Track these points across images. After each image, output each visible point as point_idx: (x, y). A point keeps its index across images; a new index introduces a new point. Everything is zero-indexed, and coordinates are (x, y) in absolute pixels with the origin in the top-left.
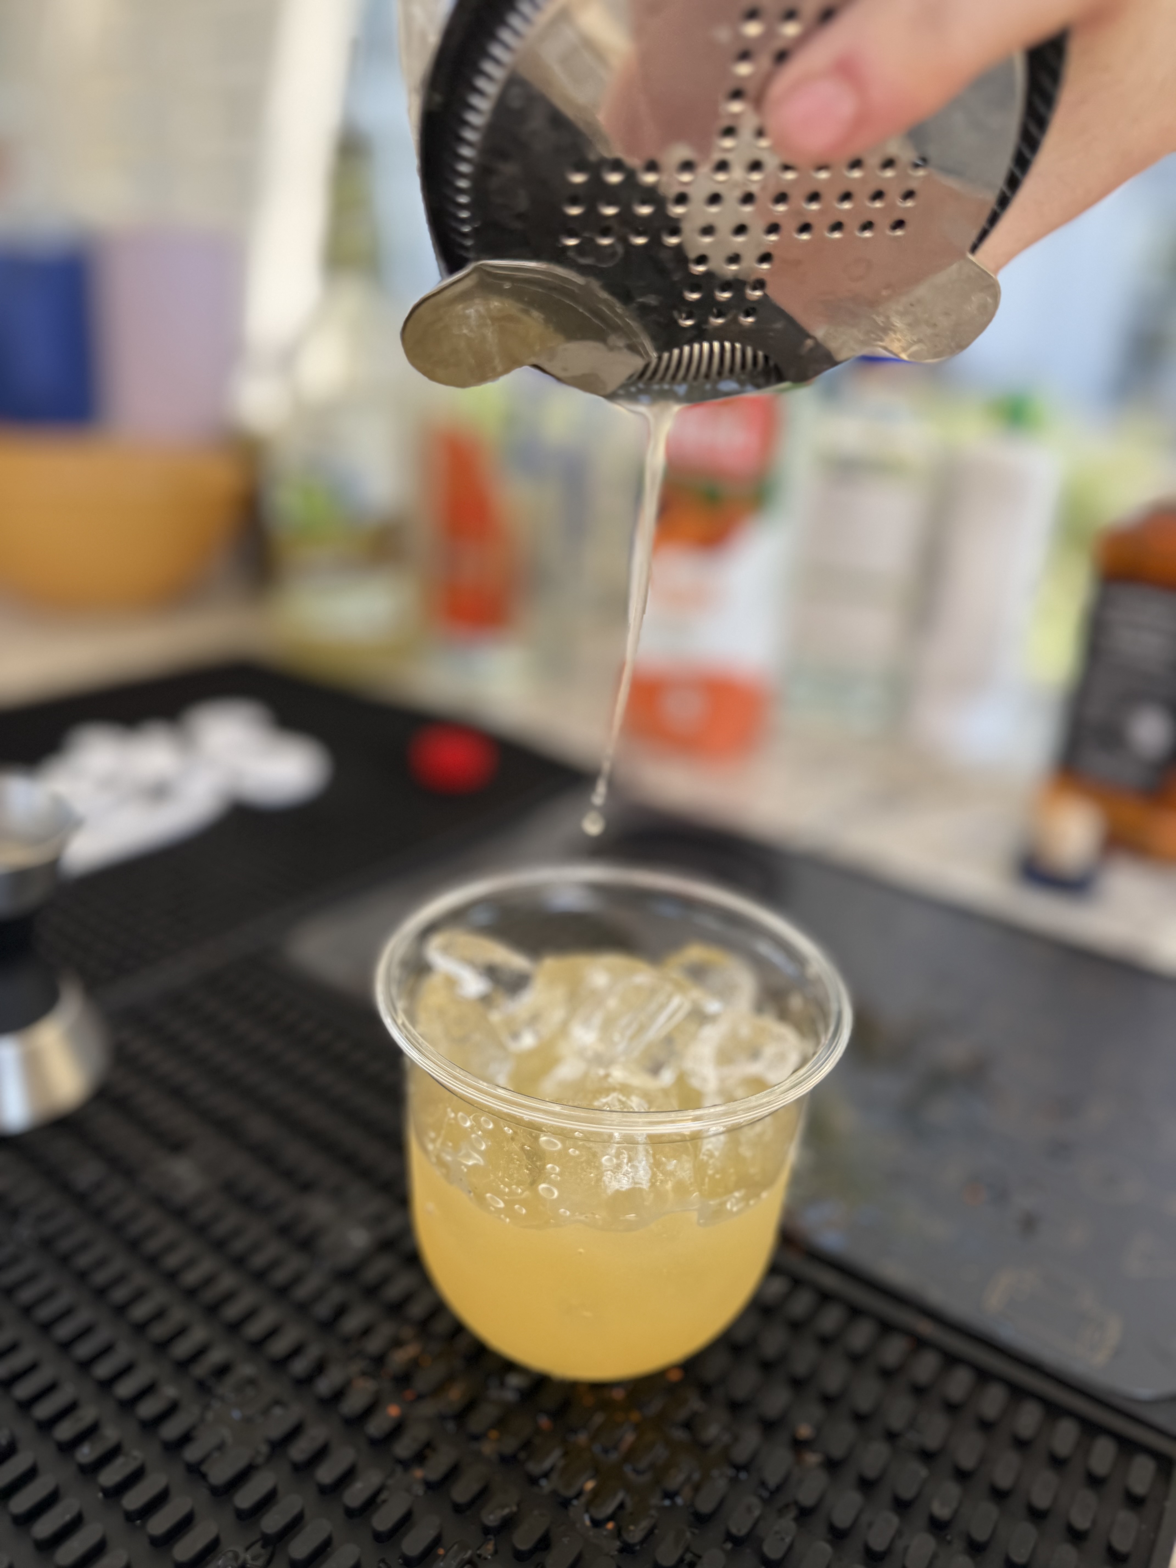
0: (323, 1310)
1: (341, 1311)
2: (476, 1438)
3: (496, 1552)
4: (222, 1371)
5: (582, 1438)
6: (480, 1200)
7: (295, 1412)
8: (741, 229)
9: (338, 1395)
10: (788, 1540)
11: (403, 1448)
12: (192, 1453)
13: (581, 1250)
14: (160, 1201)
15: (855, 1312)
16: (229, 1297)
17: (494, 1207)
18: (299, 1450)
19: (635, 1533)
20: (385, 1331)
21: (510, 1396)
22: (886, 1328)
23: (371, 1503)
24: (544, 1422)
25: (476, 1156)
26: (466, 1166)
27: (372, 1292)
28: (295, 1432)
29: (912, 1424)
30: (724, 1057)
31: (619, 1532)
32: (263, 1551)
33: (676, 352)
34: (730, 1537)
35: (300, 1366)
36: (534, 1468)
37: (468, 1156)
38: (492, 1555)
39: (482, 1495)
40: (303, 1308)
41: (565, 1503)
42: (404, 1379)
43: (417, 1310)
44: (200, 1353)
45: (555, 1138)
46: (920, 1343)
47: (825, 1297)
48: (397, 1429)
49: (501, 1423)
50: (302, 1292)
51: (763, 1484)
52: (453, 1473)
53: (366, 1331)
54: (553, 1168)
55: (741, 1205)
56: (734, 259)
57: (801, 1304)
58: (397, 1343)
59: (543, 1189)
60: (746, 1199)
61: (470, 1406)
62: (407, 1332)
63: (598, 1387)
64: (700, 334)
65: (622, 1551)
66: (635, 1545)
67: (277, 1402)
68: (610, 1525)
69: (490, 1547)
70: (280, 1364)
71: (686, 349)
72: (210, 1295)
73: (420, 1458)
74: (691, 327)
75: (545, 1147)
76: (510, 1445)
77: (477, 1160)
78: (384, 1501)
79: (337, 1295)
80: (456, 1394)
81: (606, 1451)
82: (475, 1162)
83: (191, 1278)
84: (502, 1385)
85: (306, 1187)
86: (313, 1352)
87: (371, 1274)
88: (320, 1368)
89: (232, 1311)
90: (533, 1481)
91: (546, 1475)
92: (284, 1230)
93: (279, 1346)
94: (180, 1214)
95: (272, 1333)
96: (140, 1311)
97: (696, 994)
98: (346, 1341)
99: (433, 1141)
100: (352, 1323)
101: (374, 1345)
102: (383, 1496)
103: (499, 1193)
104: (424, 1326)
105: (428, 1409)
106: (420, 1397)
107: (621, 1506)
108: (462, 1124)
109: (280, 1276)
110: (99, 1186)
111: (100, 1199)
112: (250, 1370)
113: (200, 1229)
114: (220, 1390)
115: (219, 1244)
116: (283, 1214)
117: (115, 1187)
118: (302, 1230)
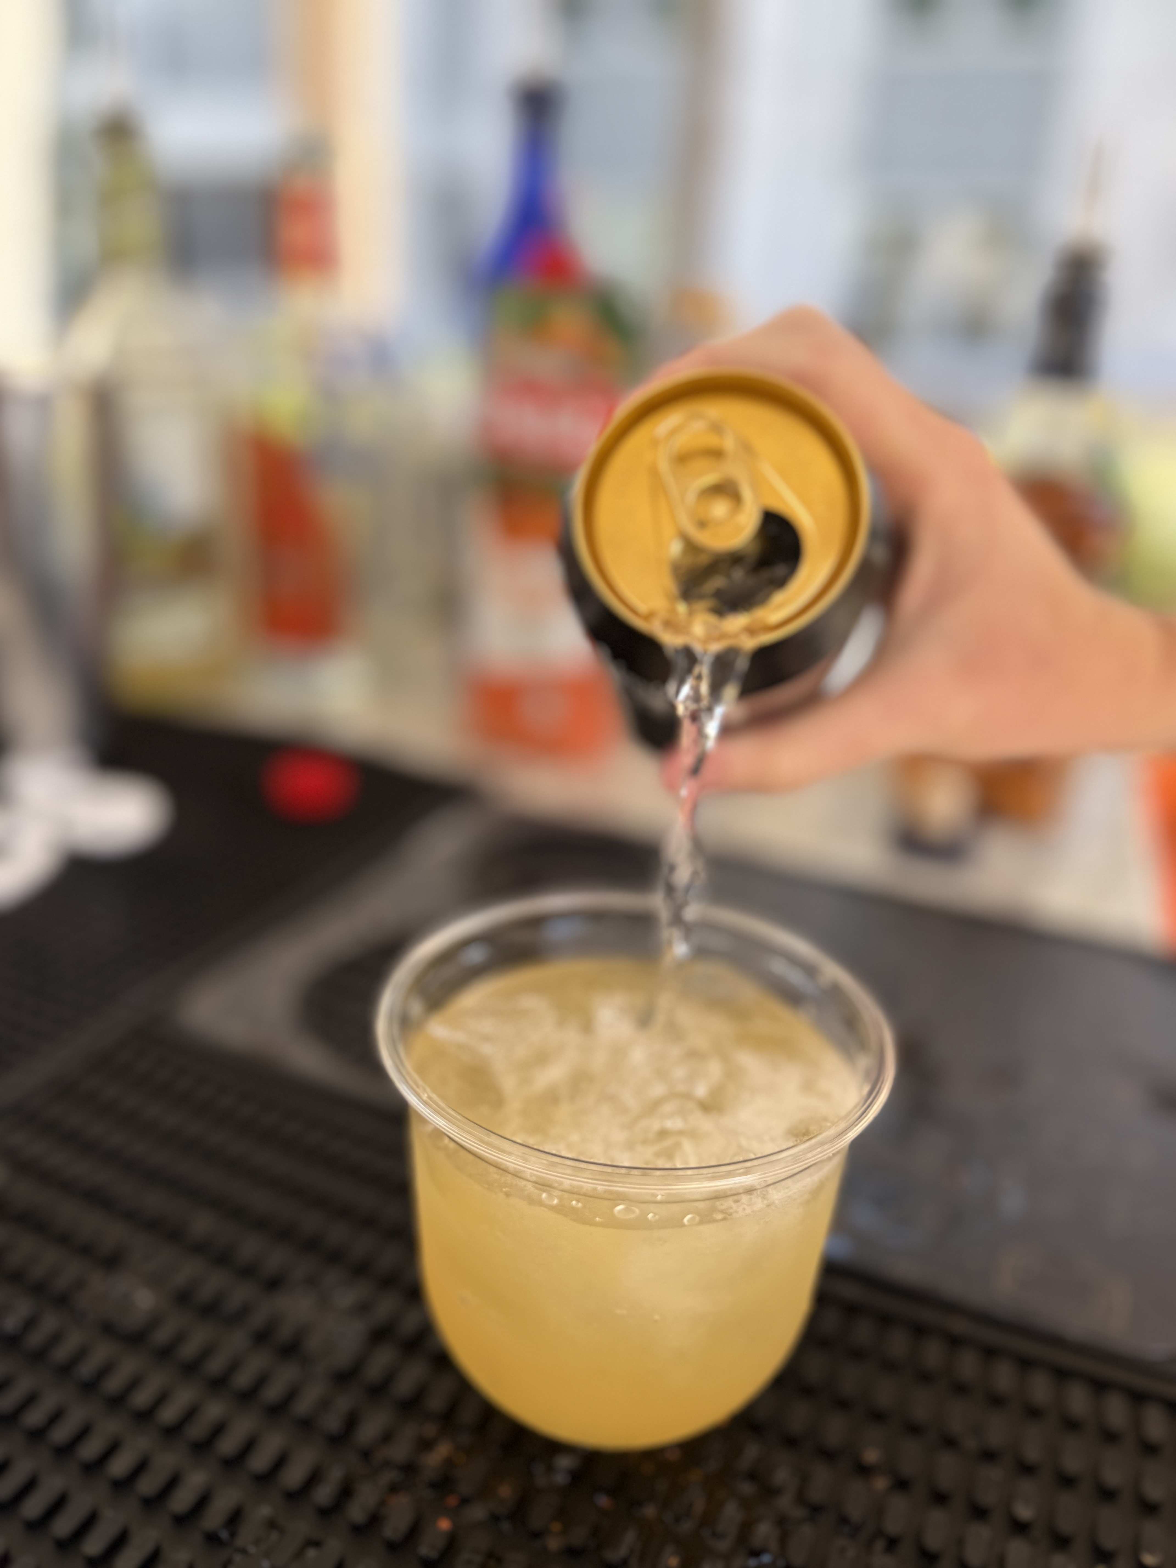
0: (332, 1423)
1: (351, 1422)
2: (537, 1535)
4: (236, 1517)
5: (650, 1511)
7: (333, 1550)
9: (375, 1520)
14: (108, 1329)
15: (884, 1320)
16: (219, 1430)
20: (409, 1433)
21: (561, 1479)
22: (919, 1331)
24: (603, 1501)
27: (379, 1392)
35: (324, 1494)
36: (611, 1557)
40: (306, 1425)
42: (443, 1484)
43: (436, 1402)
44: (202, 1503)
46: (954, 1341)
49: (561, 1513)
50: (303, 1406)
53: (386, 1438)
58: (425, 1445)
61: (523, 1502)
62: (430, 1430)
67: (310, 1543)
70: (299, 1496)
72: (197, 1431)
76: (577, 1535)
79: (343, 1403)
80: (506, 1491)
81: (677, 1520)
83: (169, 1414)
84: (550, 1469)
85: (274, 1284)
86: (335, 1475)
87: (373, 1371)
88: (346, 1492)
89: (228, 1445)
92: (262, 1337)
93: (293, 1476)
94: (138, 1339)
95: (280, 1462)
96: (119, 1466)
98: (367, 1452)
101: (399, 1451)
104: (448, 1418)
105: (478, 1512)
106: (465, 1501)
109: (273, 1392)
110: (30, 1324)
111: (35, 1339)
112: (265, 1511)
113: (165, 1353)
114: (239, 1542)
115: (191, 1369)
116: (258, 1319)
117: (50, 1323)
118: (285, 1333)
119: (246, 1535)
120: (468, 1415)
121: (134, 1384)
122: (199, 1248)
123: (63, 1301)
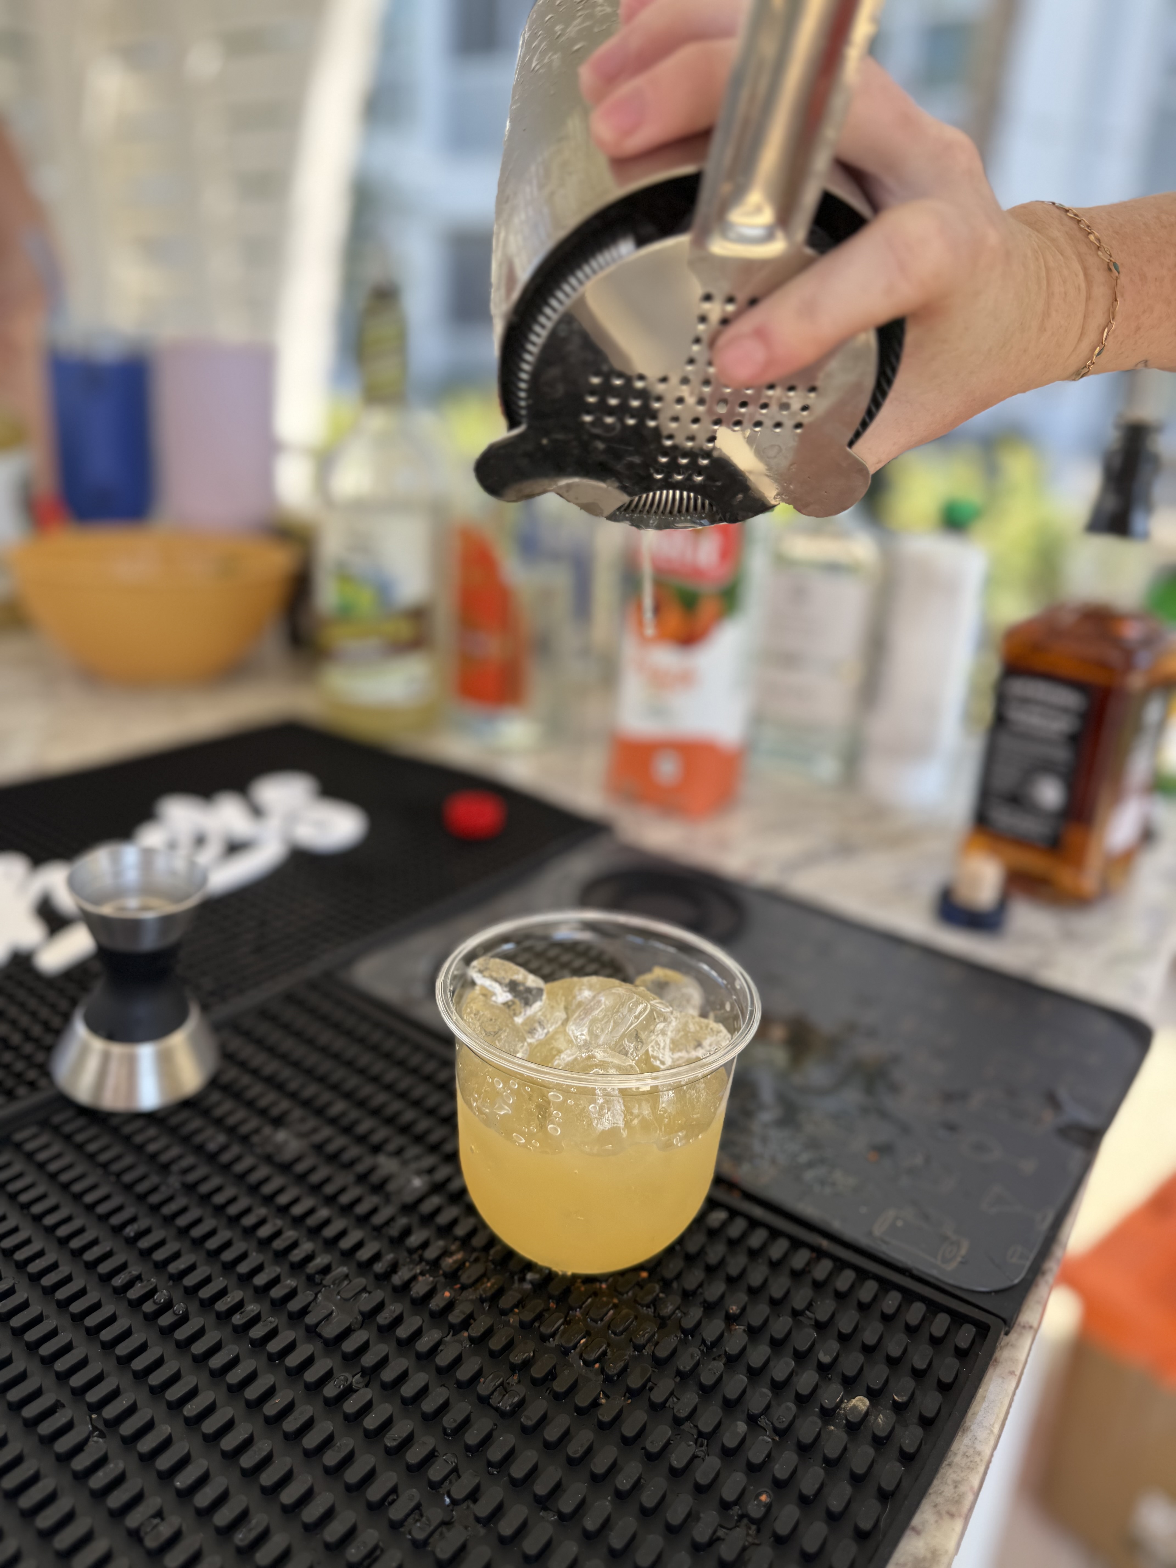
0: (394, 1231)
2: (504, 1313)
3: (519, 1382)
4: (326, 1270)
5: (578, 1313)
6: (509, 1137)
7: (378, 1295)
8: (696, 420)
9: (407, 1286)
10: (718, 1375)
11: (455, 1317)
12: (310, 1319)
13: (576, 1171)
14: (268, 1159)
15: (775, 1234)
16: (325, 1223)
17: (518, 1142)
18: (383, 1318)
19: (613, 1369)
20: (439, 1245)
21: (528, 1286)
22: (796, 1244)
23: (434, 1350)
24: (551, 1303)
25: (506, 1107)
26: (499, 1115)
27: (428, 1219)
28: (380, 1307)
29: (809, 1306)
30: (675, 1046)
31: (602, 1370)
32: (361, 1380)
33: (651, 494)
34: (679, 1373)
35: (379, 1267)
36: (546, 1330)
37: (501, 1108)
38: (517, 1384)
39: (510, 1345)
40: (379, 1230)
41: (566, 1352)
42: (453, 1276)
43: (460, 1231)
44: (308, 1259)
45: (559, 1093)
46: (820, 1253)
47: (754, 1223)
48: (450, 1306)
49: (520, 1304)
50: (378, 1219)
51: (704, 1342)
52: (489, 1333)
53: (425, 1245)
54: (557, 1114)
55: (683, 1142)
56: (692, 438)
57: (737, 1228)
58: (446, 1253)
59: (551, 1128)
60: (687, 1137)
61: (500, 1292)
62: (454, 1245)
63: (589, 1280)
64: (667, 484)
65: (605, 1381)
66: (613, 1376)
67: (364, 1290)
68: (597, 1365)
69: (516, 1377)
70: (365, 1266)
71: (658, 493)
72: (312, 1222)
73: (465, 1324)
74: (660, 480)
75: (551, 1098)
76: (528, 1316)
77: (508, 1110)
78: (441, 1351)
79: (403, 1221)
80: (489, 1285)
81: (594, 1321)
82: (506, 1112)
83: (297, 1210)
84: (524, 1278)
85: (376, 1149)
86: (389, 1257)
87: (427, 1207)
88: (393, 1268)
89: (329, 1232)
90: (544, 1338)
91: (553, 1335)
92: (362, 1178)
93: (364, 1254)
94: (286, 1168)
95: (358, 1246)
97: (656, 1002)
98: (411, 1251)
99: (476, 1100)
100: (414, 1240)
101: (431, 1253)
102: (441, 1348)
103: (522, 1134)
104: (466, 1241)
105: (471, 1295)
106: (464, 1288)
107: (604, 1353)
108: (497, 1086)
109: (361, 1209)
110: (224, 1148)
111: (226, 1158)
112: (344, 1269)
113: (301, 1178)
114: (325, 1282)
115: (316, 1189)
116: (360, 1168)
117: (235, 1150)
118: (375, 1178)
119: (328, 1280)
120: (478, 1241)
121: (280, 1191)
122: (333, 1121)
123: (245, 1139)
